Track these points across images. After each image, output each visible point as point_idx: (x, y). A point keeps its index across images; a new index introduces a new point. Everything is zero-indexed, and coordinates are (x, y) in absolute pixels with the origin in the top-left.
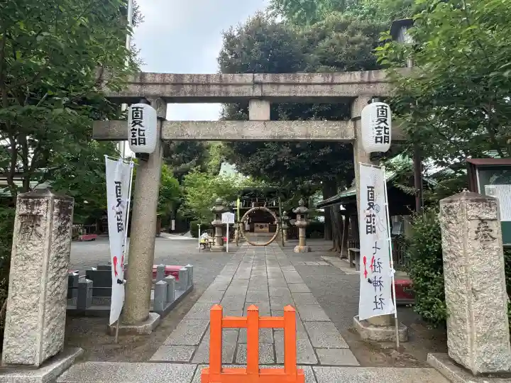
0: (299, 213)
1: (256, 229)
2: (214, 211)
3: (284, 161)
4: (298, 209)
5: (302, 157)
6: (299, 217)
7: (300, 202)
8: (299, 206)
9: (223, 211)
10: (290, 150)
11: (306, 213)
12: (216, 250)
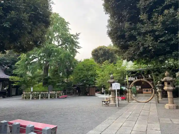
0: (166, 81)
1: (144, 92)
2: (109, 82)
3: (149, 46)
4: (164, 79)
5: (161, 42)
6: (166, 84)
7: (166, 74)
8: (165, 77)
9: (114, 82)
10: (152, 38)
11: (171, 81)
12: (112, 106)
